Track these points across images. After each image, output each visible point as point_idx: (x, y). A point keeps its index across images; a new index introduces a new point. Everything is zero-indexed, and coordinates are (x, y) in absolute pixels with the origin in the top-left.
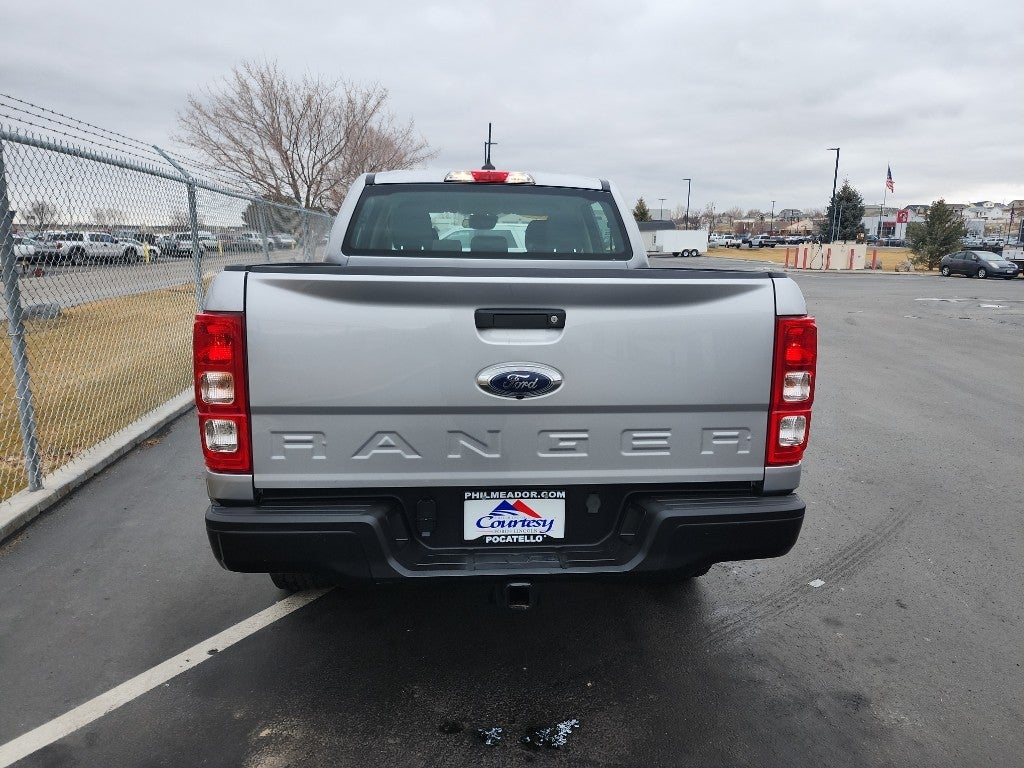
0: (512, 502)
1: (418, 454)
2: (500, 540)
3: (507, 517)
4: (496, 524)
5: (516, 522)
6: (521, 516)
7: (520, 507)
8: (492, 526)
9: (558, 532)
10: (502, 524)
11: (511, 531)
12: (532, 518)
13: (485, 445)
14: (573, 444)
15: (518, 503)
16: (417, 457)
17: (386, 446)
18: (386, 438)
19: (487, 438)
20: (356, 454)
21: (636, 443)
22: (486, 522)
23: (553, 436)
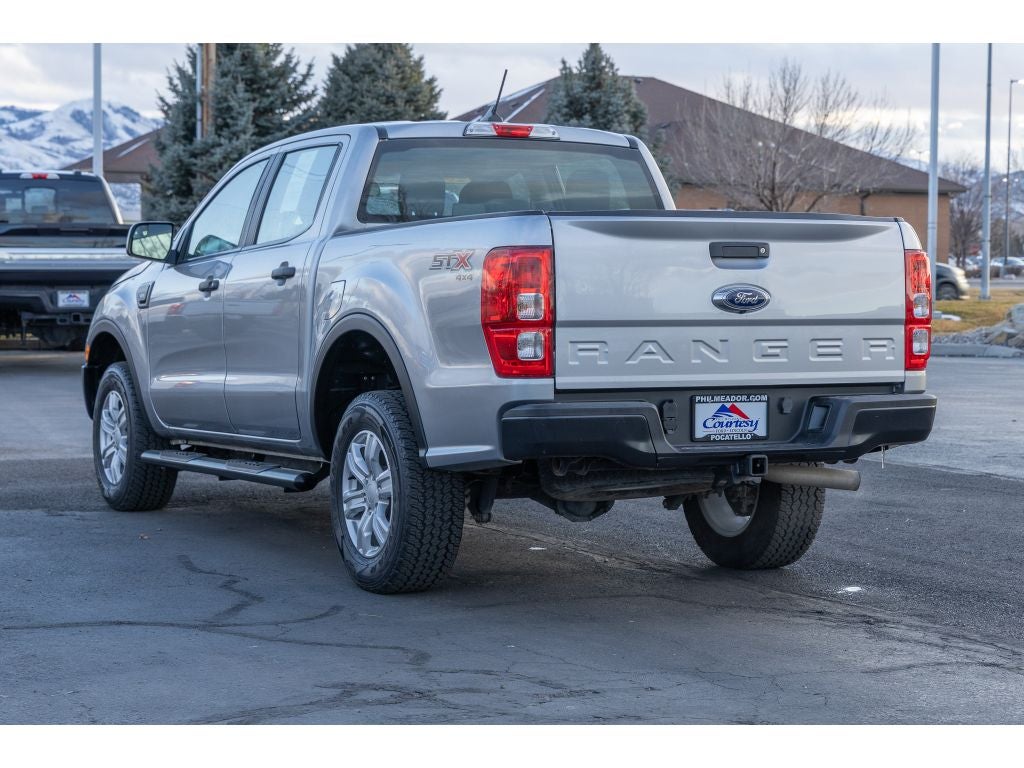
0: (728, 405)
1: (672, 359)
2: (720, 438)
3: (724, 419)
4: (717, 425)
5: (731, 423)
6: (736, 417)
7: (734, 410)
8: (714, 427)
9: (761, 431)
10: (721, 424)
11: (728, 430)
12: (742, 419)
13: (717, 352)
14: (777, 351)
15: (733, 406)
16: (670, 362)
17: (650, 353)
18: (651, 347)
19: (719, 346)
20: (628, 360)
21: (820, 350)
22: (710, 423)
23: (764, 344)
